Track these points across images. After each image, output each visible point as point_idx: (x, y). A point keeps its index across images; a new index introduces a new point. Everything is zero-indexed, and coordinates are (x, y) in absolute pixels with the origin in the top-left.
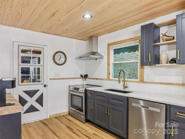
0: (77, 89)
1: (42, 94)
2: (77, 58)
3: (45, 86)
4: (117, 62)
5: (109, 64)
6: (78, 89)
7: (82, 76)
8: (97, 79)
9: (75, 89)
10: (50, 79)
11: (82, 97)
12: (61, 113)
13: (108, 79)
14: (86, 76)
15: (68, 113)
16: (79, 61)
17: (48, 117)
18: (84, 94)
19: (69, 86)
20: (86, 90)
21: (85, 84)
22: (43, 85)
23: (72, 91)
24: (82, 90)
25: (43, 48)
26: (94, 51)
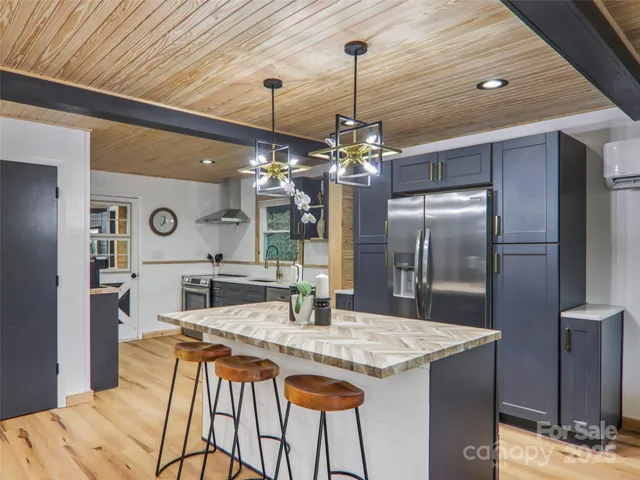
0: (196, 281)
1: (129, 291)
2: (197, 221)
3: (134, 276)
4: (271, 231)
5: (257, 235)
6: (198, 281)
7: (210, 257)
8: (238, 263)
9: (194, 281)
10: (144, 263)
11: (205, 295)
12: (166, 332)
13: (257, 262)
14: (219, 258)
15: (180, 332)
16: (203, 226)
17: (140, 337)
18: (208, 290)
19: (183, 277)
20: (212, 282)
21: (216, 273)
22: (130, 275)
23: (187, 286)
24: (204, 282)
25: (130, 203)
26: (233, 206)
